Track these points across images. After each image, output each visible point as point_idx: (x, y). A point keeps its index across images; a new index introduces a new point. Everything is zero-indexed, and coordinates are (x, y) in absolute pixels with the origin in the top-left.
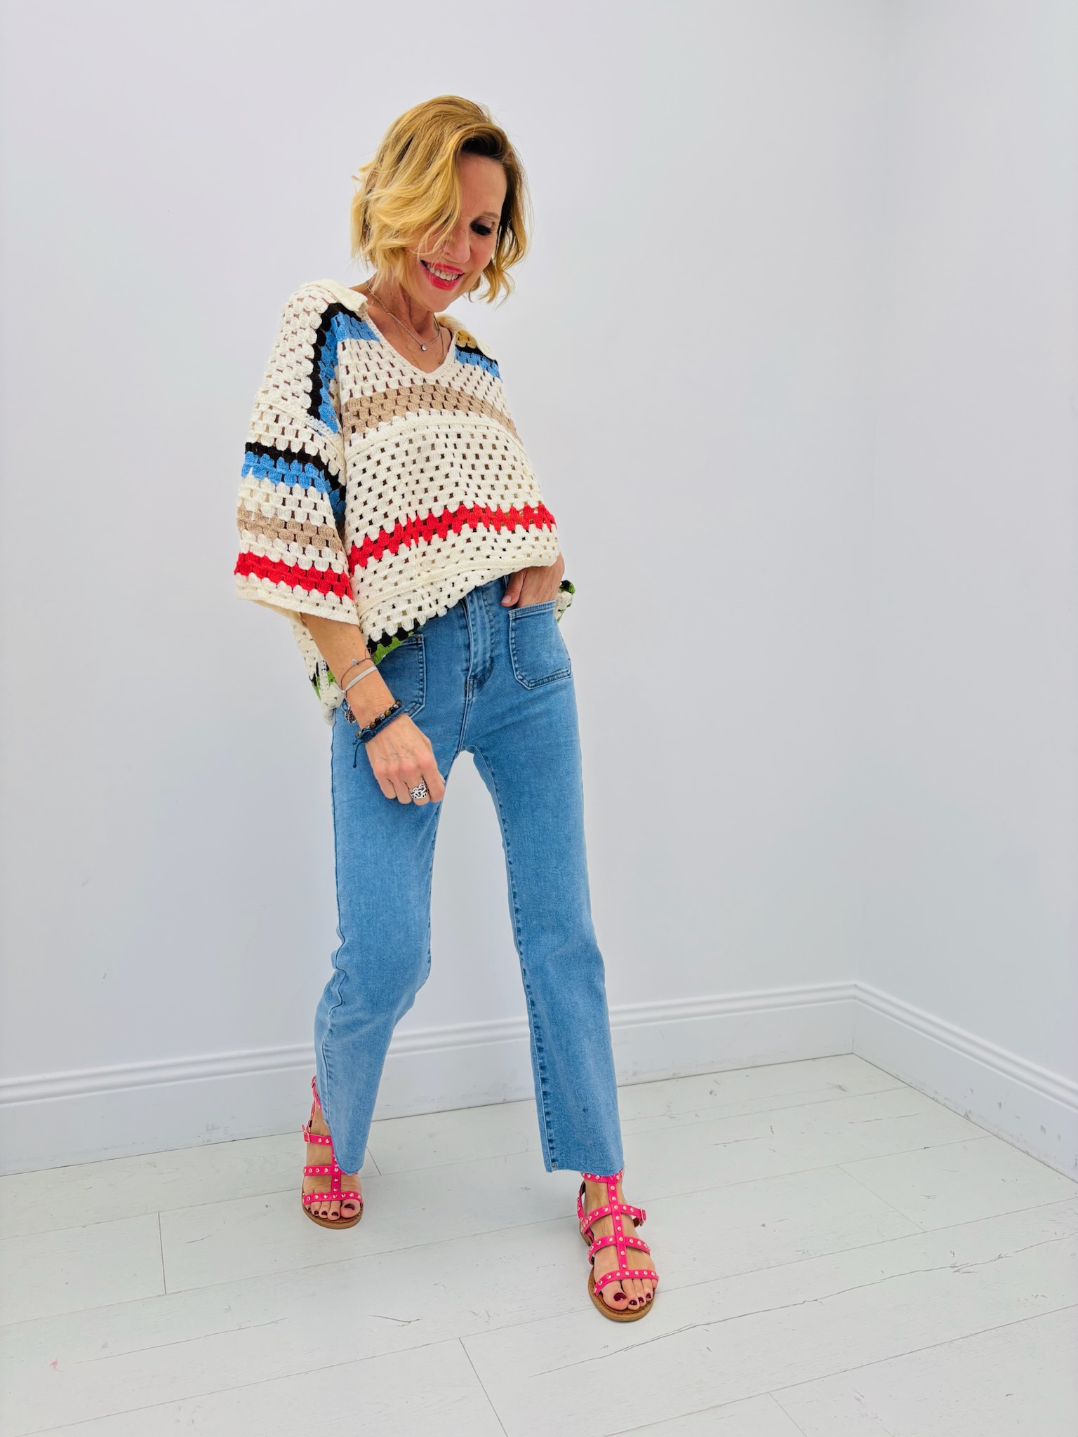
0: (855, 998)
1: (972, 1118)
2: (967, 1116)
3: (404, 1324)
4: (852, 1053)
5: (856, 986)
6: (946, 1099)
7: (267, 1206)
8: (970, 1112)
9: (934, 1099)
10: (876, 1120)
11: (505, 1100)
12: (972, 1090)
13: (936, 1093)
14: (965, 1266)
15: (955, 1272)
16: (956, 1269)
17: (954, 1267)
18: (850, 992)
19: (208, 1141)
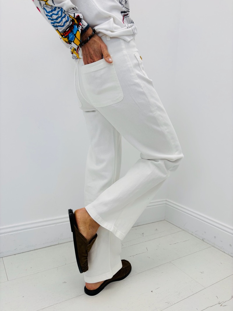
0: (166, 204)
1: (205, 241)
2: (203, 240)
4: (165, 220)
5: (166, 200)
6: (196, 234)
8: (204, 239)
9: (191, 234)
11: (59, 243)
12: (205, 232)
13: (192, 232)
14: (223, 303)
15: (221, 306)
16: (221, 304)
17: (219, 304)
18: (165, 202)
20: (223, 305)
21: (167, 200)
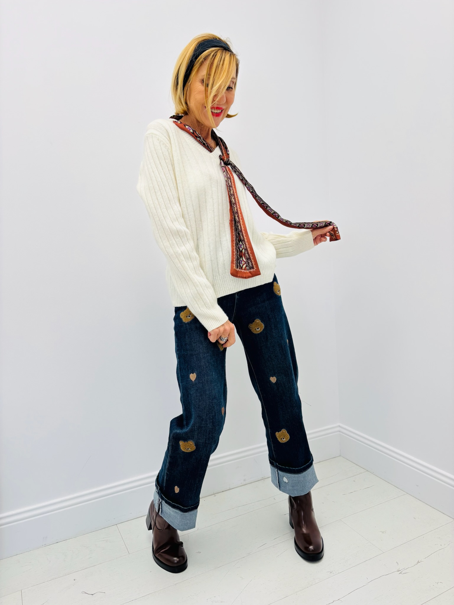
0: (340, 431)
4: (340, 456)
5: (339, 426)
10: (354, 491)
14: (404, 569)
15: (400, 574)
16: (400, 572)
17: (398, 571)
18: (338, 429)
19: (45, 544)
20: (402, 573)
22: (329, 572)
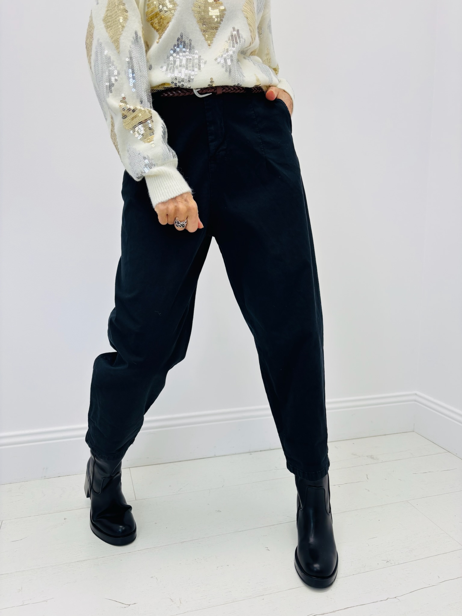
0: (415, 401)
3: (126, 606)
4: (413, 431)
5: (416, 394)
7: (65, 519)
10: (429, 472)
18: (413, 398)
19: (45, 477)
21: (418, 393)
22: (385, 560)
